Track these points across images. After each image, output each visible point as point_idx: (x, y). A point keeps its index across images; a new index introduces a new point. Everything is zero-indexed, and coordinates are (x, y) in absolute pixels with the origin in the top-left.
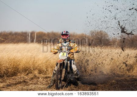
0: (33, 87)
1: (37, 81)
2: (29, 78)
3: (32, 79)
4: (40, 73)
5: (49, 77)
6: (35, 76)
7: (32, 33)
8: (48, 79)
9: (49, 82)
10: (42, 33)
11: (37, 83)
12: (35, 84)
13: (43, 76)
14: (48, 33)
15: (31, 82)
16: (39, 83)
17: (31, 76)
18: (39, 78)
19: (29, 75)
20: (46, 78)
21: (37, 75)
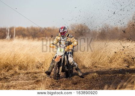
0: (14, 83)
1: (18, 77)
2: (9, 75)
3: (13, 75)
4: (21, 69)
5: (30, 73)
6: (16, 72)
7: (11, 29)
8: (29, 75)
9: (30, 77)
10: (21, 28)
11: (18, 79)
12: (16, 80)
13: (24, 72)
14: (27, 28)
15: (11, 79)
16: (19, 79)
17: (11, 72)
18: (19, 74)
19: (10, 71)
20: (27, 73)
21: (18, 70)
